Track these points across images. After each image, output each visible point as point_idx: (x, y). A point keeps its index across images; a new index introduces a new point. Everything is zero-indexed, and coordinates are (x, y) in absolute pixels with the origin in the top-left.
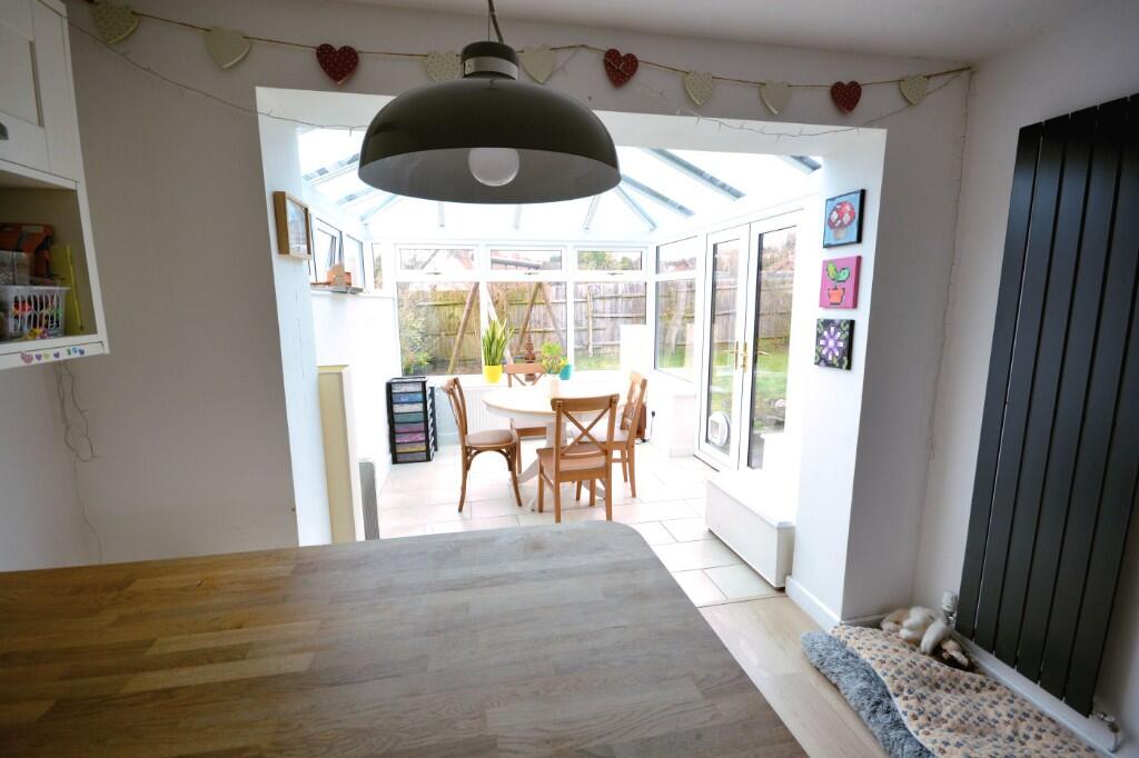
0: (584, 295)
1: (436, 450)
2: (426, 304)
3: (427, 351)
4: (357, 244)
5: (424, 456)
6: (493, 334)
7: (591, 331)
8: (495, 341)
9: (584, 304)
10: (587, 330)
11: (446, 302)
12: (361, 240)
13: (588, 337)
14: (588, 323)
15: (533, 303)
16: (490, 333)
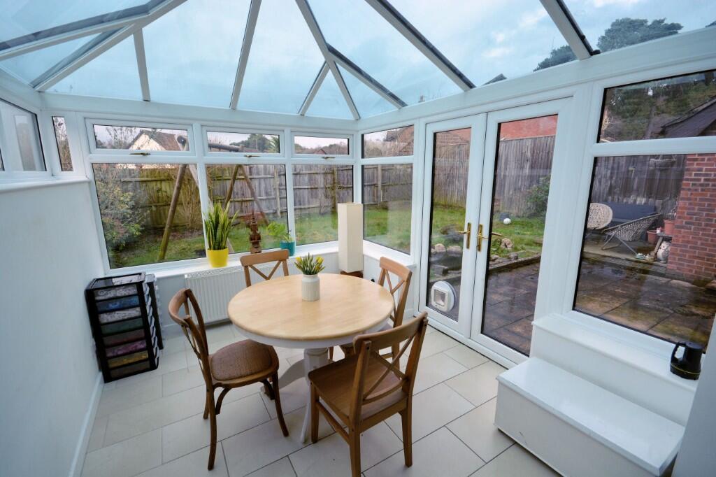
0: (271, 172)
1: (161, 347)
2: (134, 180)
3: (139, 223)
4: (29, 115)
5: (147, 364)
6: (217, 217)
7: (279, 199)
8: (220, 226)
9: (272, 180)
10: (275, 199)
11: (153, 179)
12: (35, 111)
13: (276, 205)
14: (276, 194)
15: (235, 179)
16: (214, 217)
